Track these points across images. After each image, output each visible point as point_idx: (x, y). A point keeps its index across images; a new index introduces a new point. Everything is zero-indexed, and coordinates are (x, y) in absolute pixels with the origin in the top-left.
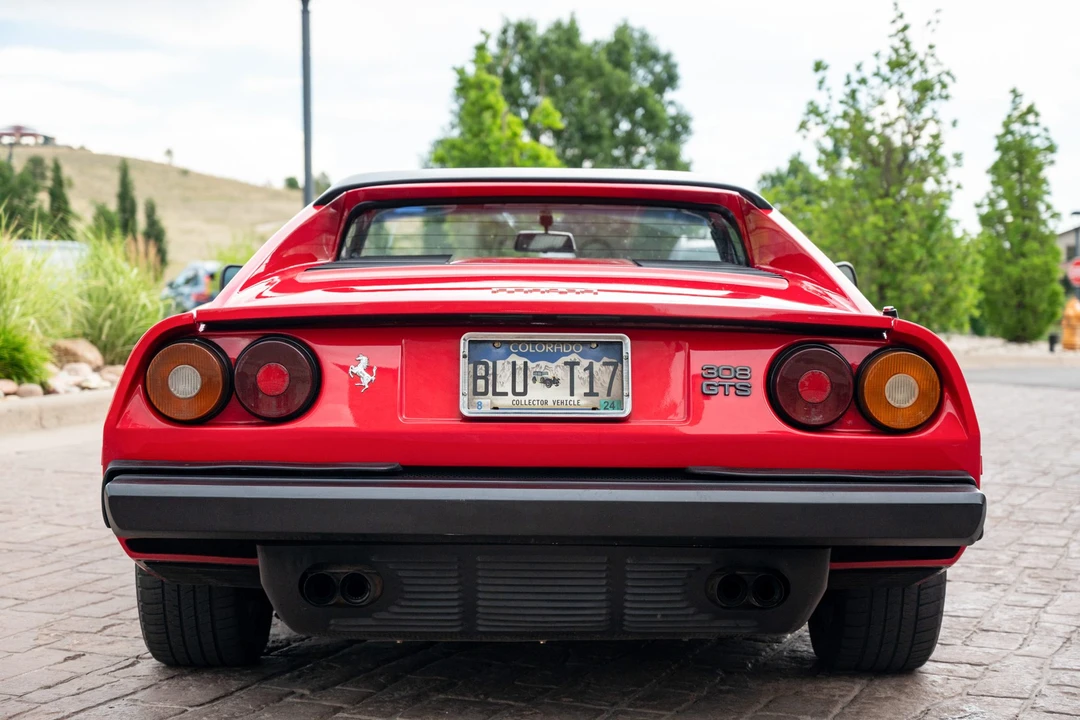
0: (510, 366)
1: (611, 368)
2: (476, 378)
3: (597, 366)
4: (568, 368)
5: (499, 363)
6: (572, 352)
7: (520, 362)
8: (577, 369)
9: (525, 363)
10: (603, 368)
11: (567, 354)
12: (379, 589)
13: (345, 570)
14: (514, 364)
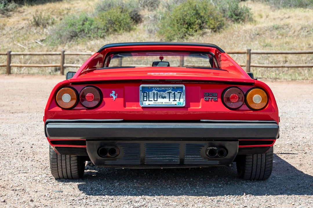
0: (153, 93)
1: (180, 94)
2: (144, 96)
3: (176, 93)
4: (168, 94)
5: (150, 93)
6: (170, 89)
7: (156, 92)
8: (171, 94)
9: (157, 93)
10: (178, 94)
11: (168, 90)
12: (118, 152)
13: (110, 147)
14: (154, 93)
